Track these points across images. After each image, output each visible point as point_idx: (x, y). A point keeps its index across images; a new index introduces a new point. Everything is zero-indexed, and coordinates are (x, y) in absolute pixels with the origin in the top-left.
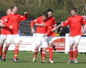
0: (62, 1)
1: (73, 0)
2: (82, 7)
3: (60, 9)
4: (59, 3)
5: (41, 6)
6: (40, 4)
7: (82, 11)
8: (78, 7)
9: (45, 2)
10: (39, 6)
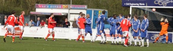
0: (19, 1)
1: (27, 1)
2: (33, 5)
3: (18, 6)
4: (17, 2)
5: (5, 4)
6: (4, 2)
7: (33, 8)
8: (30, 6)
9: (8, 2)
10: (3, 4)
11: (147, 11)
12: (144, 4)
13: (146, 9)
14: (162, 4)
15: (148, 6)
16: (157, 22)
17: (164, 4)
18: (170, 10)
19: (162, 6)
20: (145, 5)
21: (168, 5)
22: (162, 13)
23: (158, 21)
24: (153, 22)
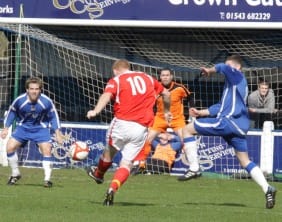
11: (23, 37)
12: (9, 10)
13: (20, 31)
14: (86, 8)
15: (26, 15)
16: (66, 82)
17: (95, 10)
18: (117, 32)
19: (85, 16)
20: (16, 14)
21: (109, 13)
22: (84, 46)
23: (70, 78)
24: (51, 83)
